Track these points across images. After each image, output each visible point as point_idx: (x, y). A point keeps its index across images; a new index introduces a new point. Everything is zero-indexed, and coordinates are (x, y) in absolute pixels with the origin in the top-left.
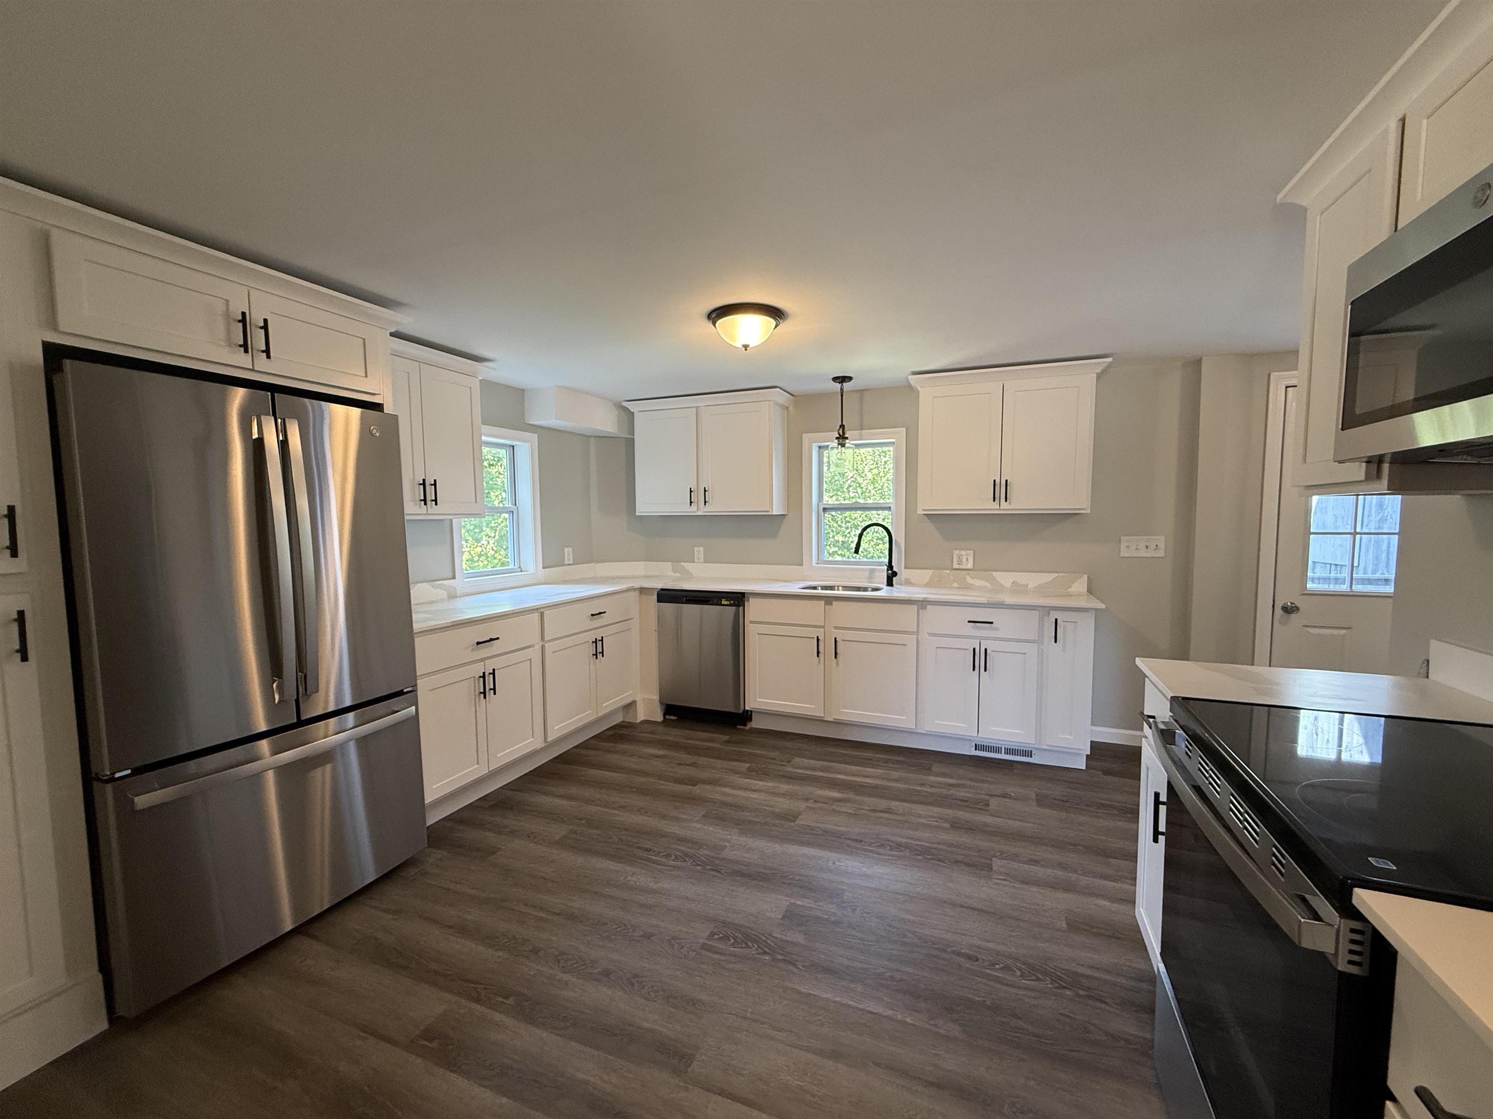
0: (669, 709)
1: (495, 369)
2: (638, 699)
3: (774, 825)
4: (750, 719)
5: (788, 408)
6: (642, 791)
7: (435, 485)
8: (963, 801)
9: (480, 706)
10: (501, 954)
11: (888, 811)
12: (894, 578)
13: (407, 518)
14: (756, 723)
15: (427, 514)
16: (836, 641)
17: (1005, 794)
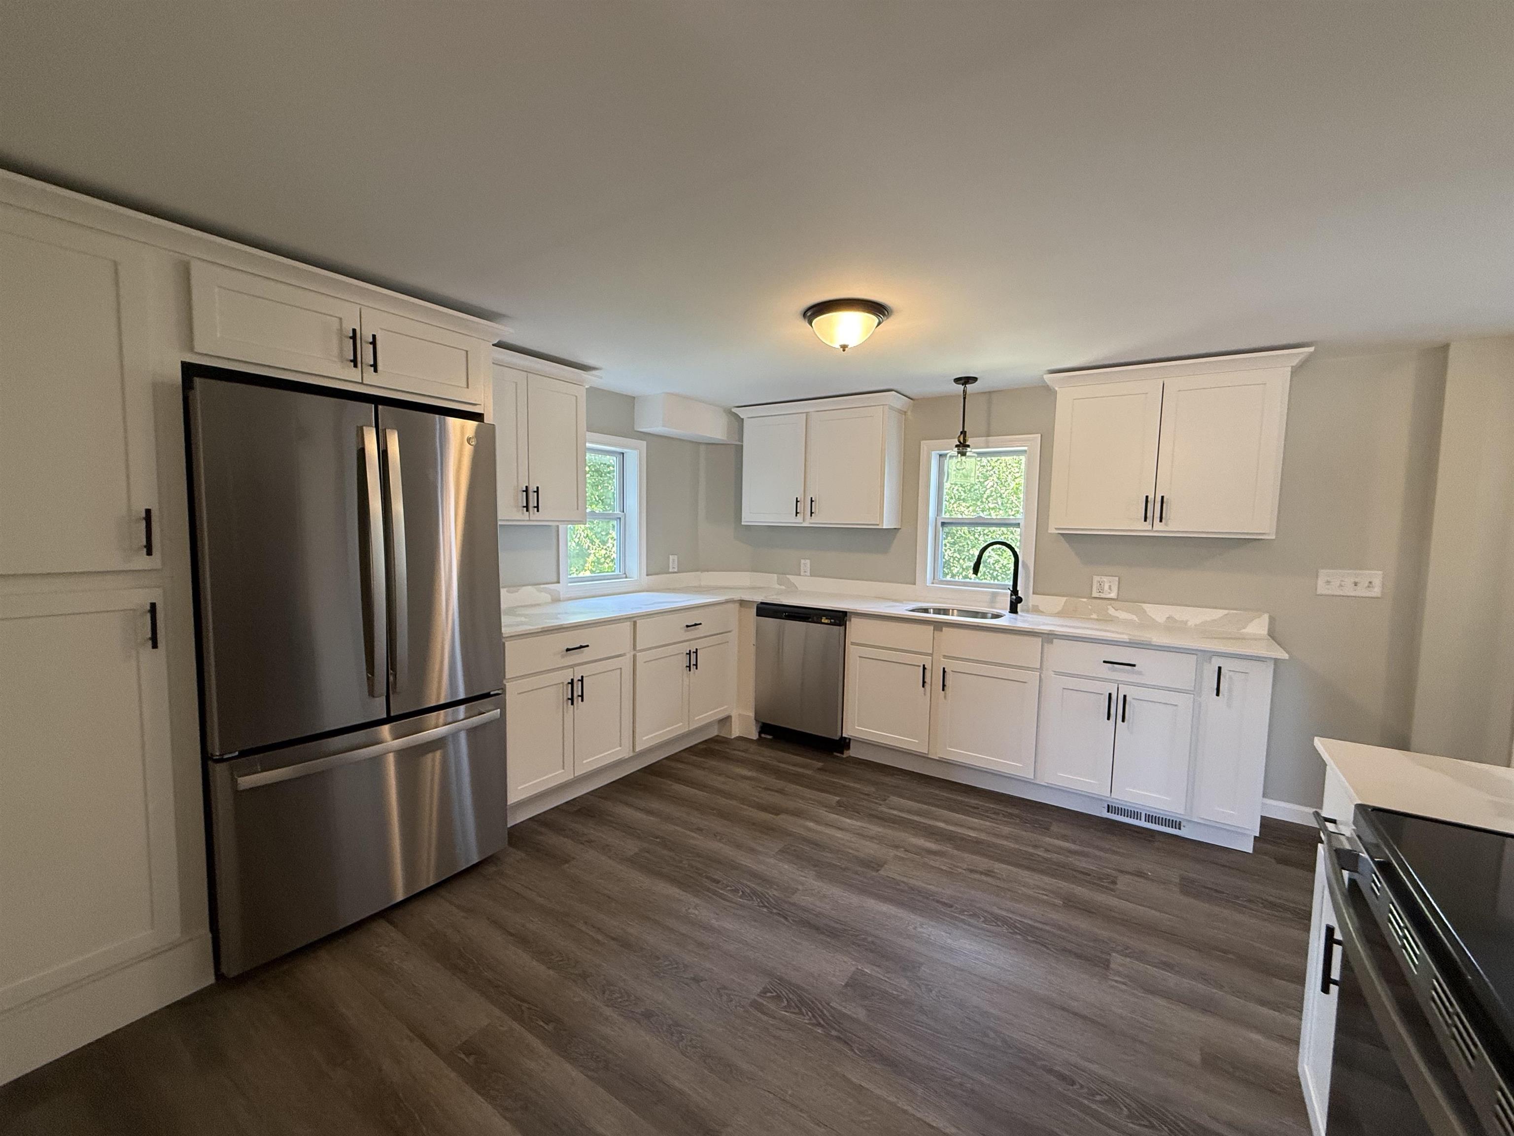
0: (765, 728)
1: (601, 378)
2: (734, 714)
3: (856, 873)
4: (848, 746)
5: (905, 412)
6: (723, 814)
7: (537, 492)
8: (1082, 872)
9: (567, 712)
10: (551, 972)
11: (988, 873)
12: (1019, 605)
13: (499, 523)
14: (854, 752)
15: (530, 520)
16: (944, 672)
17: (1138, 872)
